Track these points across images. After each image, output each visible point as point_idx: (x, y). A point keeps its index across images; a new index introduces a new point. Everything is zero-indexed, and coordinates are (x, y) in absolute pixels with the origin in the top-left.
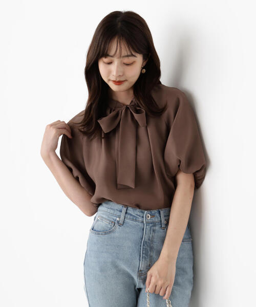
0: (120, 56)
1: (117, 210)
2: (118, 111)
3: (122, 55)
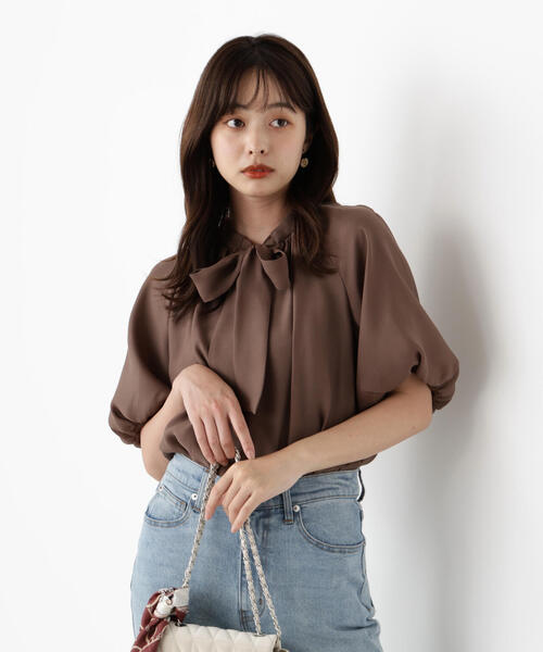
0: (265, 106)
1: (193, 476)
2: (237, 256)
3: (269, 103)
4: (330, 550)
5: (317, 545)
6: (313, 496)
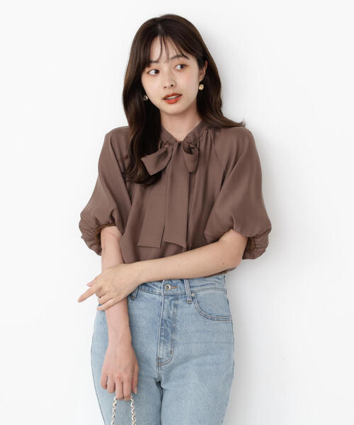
3: (170, 56)
4: (212, 319)
5: (205, 316)
6: (203, 287)
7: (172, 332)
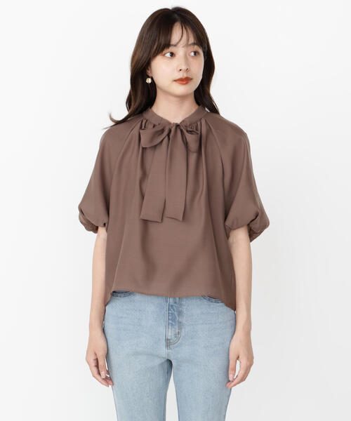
0: (187, 45)
7: (179, 315)
